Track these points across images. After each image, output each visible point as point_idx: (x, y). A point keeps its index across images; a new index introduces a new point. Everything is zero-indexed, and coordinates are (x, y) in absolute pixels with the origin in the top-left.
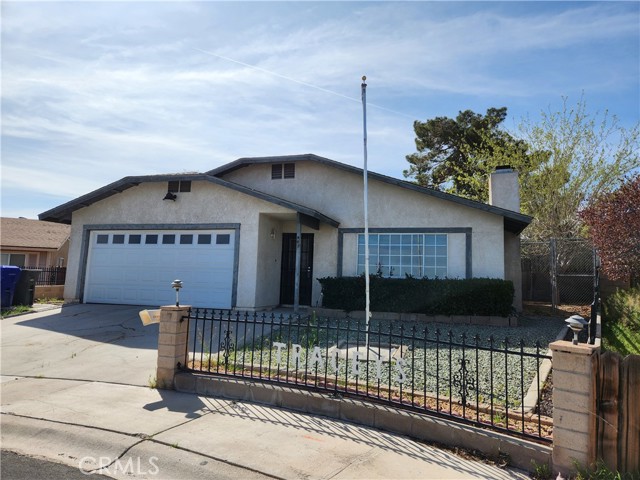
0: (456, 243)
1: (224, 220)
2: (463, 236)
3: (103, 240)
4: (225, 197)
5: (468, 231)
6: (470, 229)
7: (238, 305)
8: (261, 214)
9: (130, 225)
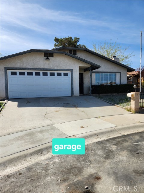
0: (118, 75)
1: (67, 68)
2: (119, 74)
3: (14, 74)
4: (67, 60)
5: (120, 73)
6: (121, 72)
7: (74, 94)
8: (79, 67)
9: (29, 68)
